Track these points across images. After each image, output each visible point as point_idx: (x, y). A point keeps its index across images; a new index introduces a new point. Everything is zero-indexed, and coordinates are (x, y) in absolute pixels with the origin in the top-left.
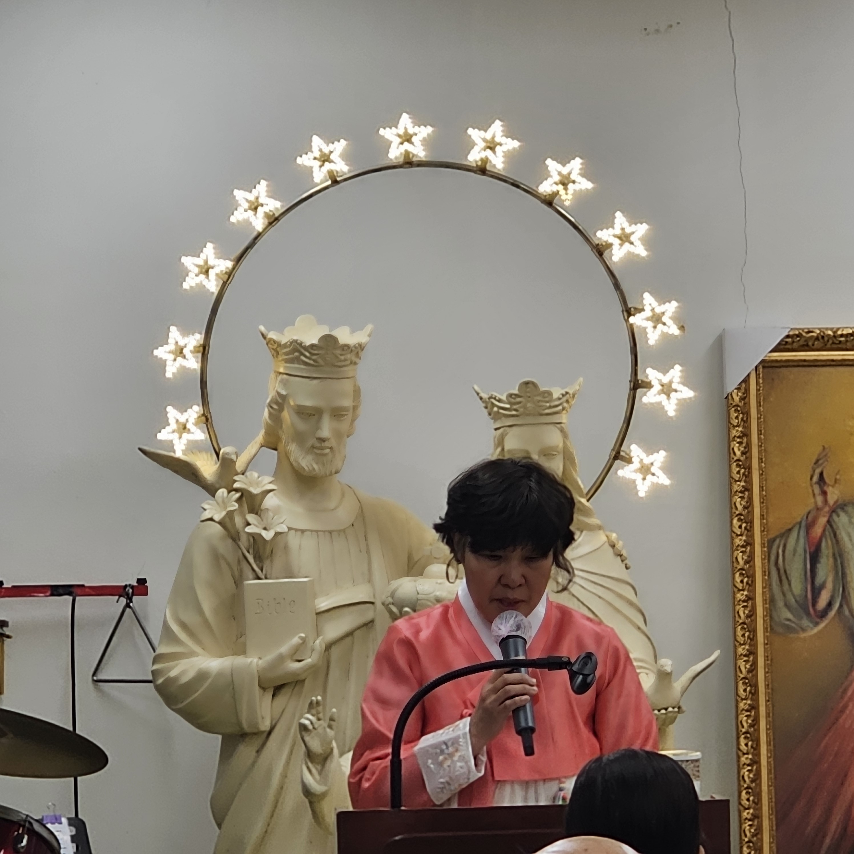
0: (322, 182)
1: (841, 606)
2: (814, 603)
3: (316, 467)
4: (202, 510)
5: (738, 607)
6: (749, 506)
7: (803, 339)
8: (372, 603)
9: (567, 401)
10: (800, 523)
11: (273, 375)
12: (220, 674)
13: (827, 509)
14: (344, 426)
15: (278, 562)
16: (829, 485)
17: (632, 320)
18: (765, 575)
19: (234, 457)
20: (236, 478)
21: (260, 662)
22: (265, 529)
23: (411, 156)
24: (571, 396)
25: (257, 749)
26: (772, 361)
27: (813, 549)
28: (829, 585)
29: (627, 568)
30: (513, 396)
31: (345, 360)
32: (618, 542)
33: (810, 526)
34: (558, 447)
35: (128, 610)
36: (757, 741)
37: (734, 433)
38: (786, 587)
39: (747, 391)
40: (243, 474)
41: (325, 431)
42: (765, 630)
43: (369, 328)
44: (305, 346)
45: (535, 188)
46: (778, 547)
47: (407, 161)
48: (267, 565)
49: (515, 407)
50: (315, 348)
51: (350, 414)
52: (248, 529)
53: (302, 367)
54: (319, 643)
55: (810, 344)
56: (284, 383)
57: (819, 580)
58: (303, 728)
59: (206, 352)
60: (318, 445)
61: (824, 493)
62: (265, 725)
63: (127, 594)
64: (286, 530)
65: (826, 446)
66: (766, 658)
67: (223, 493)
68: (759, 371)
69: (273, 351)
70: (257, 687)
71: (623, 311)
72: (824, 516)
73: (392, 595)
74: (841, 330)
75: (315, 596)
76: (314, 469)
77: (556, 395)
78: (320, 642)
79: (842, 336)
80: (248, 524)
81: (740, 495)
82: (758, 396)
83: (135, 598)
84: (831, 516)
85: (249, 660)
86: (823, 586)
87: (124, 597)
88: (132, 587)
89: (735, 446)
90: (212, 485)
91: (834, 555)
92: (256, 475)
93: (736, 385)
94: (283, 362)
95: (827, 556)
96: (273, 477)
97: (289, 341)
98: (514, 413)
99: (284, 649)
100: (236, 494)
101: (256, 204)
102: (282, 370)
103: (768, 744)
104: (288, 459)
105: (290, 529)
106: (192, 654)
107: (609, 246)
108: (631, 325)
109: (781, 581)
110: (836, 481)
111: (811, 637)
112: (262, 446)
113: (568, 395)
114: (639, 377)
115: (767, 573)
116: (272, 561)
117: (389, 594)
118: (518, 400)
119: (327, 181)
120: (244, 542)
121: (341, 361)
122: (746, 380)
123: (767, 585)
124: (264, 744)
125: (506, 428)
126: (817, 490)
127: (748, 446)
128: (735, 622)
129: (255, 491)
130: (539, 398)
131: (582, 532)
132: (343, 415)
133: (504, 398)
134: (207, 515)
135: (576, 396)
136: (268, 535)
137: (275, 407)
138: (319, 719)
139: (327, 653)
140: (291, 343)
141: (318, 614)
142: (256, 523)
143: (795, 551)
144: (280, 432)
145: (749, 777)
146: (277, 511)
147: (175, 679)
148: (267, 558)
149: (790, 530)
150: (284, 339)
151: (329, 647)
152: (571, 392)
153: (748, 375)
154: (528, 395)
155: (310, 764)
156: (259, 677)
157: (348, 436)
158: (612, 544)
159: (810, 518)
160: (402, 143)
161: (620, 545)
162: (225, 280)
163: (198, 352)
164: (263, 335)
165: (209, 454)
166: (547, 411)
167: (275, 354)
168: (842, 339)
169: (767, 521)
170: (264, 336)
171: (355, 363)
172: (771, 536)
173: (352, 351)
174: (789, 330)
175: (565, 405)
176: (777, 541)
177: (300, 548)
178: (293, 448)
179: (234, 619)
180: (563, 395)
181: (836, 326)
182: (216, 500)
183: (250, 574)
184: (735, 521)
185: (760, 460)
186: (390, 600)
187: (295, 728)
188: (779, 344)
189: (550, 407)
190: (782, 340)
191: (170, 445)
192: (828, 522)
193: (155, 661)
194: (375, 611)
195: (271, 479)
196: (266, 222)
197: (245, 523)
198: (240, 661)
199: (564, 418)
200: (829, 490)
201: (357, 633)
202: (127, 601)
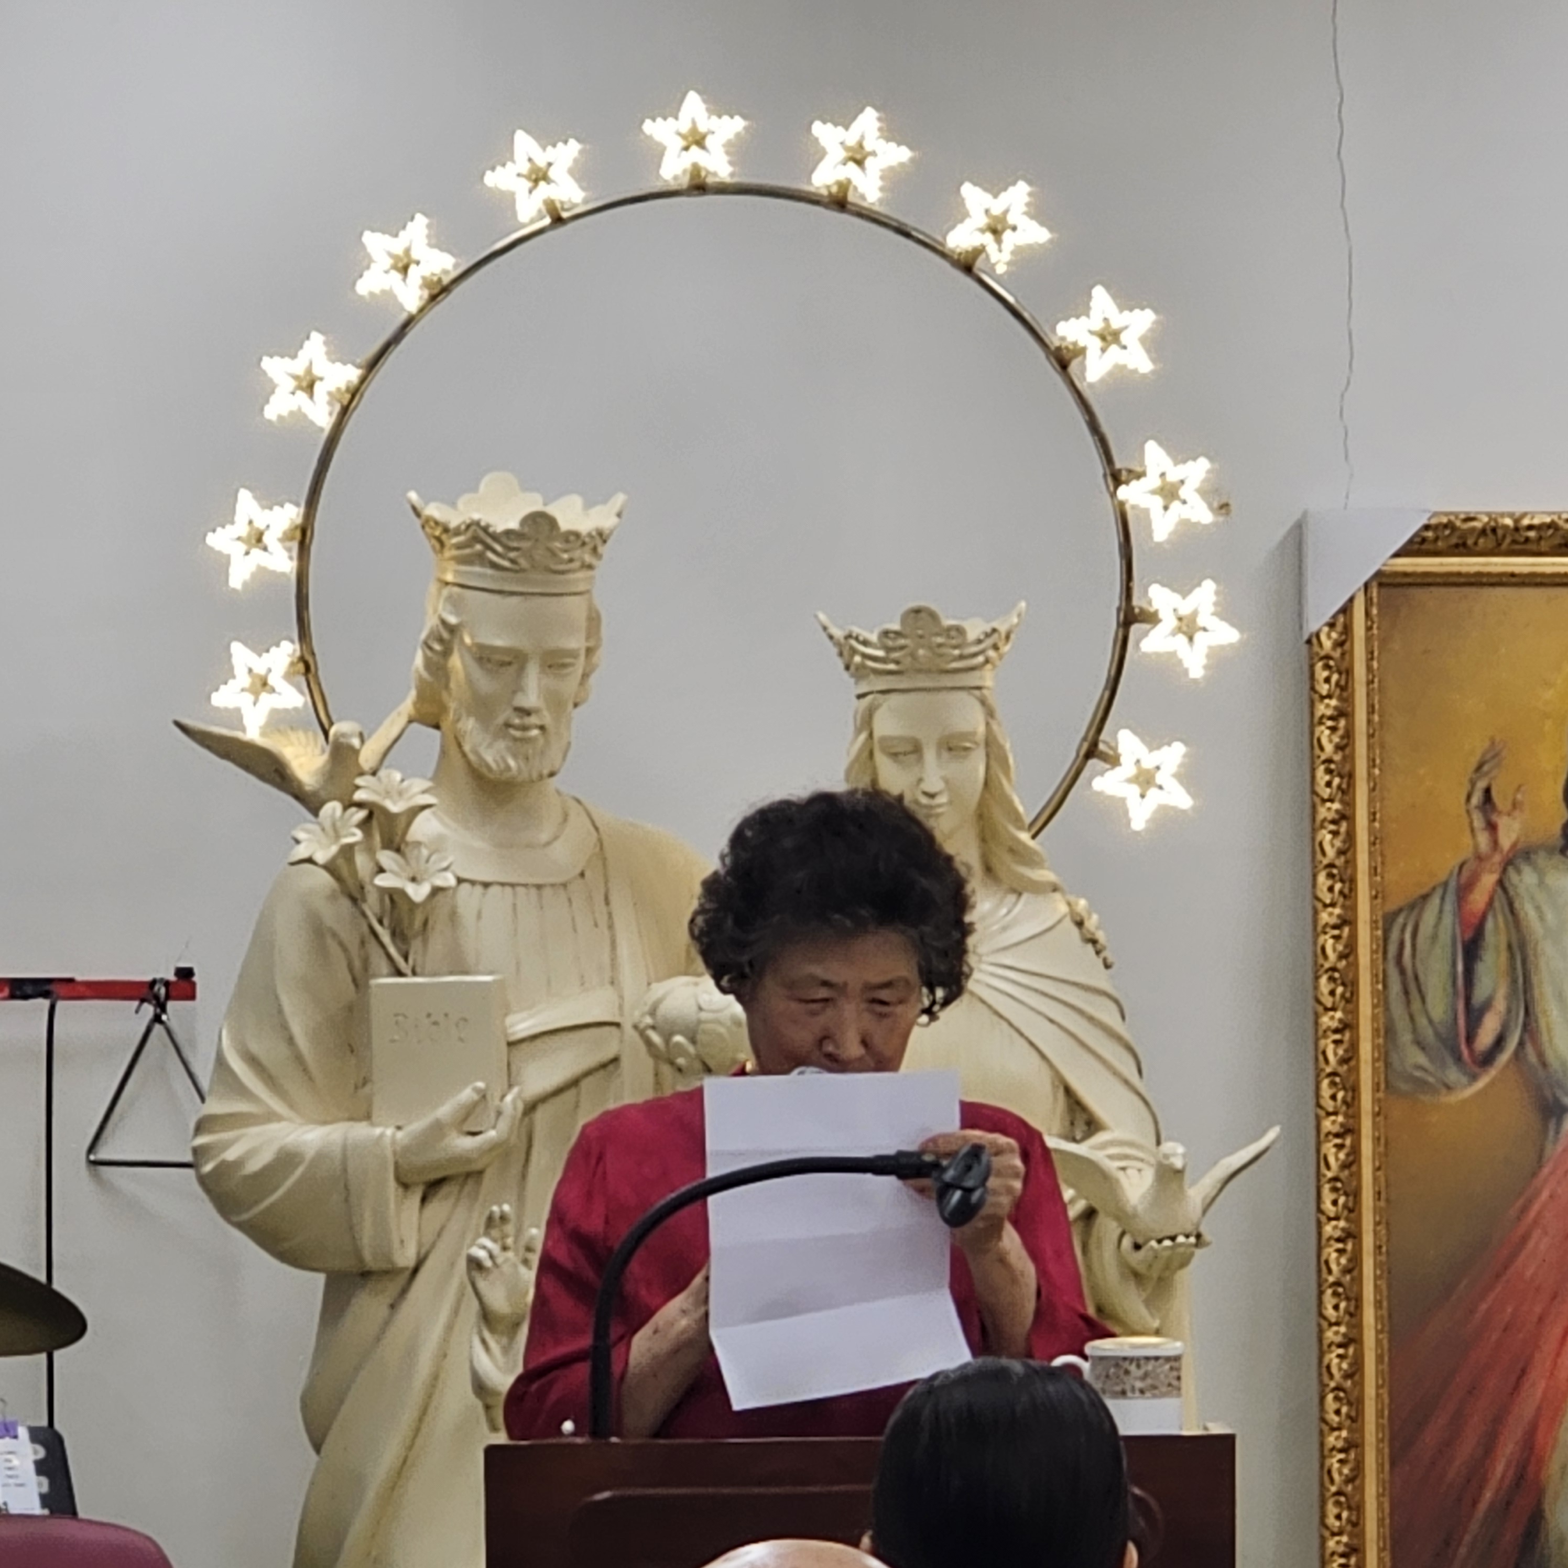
0: (532, 221)
1: (1521, 1044)
2: (1470, 1038)
3: (512, 763)
4: (293, 842)
5: (1322, 1043)
6: (1348, 849)
7: (1457, 533)
8: (617, 1025)
9: (995, 647)
10: (1445, 885)
11: (433, 587)
12: (321, 1156)
13: (1497, 858)
14: (569, 685)
15: (438, 942)
16: (1500, 813)
17: (1123, 492)
18: (1377, 982)
19: (356, 742)
20: (359, 781)
21: (400, 1135)
22: (413, 880)
23: (703, 174)
24: (1003, 635)
25: (389, 1301)
26: (1396, 574)
27: (1469, 935)
28: (1500, 1005)
29: (1107, 966)
30: (892, 635)
31: (571, 560)
32: (1090, 917)
33: (1464, 890)
34: (974, 734)
35: (158, 1028)
36: (1357, 1301)
37: (1322, 709)
38: (1416, 1005)
39: (1347, 630)
40: (374, 773)
41: (531, 698)
42: (1376, 1088)
43: (619, 499)
44: (495, 532)
45: (940, 238)
46: (1403, 930)
47: (696, 181)
48: (416, 946)
49: (895, 655)
50: (512, 537)
51: (580, 664)
52: (382, 881)
53: (489, 571)
54: (511, 1101)
55: (1470, 542)
56: (455, 604)
57: (1480, 994)
58: (475, 1264)
59: (307, 540)
60: (517, 721)
61: (1492, 827)
62: (406, 1257)
63: (156, 997)
64: (452, 882)
65: (1498, 739)
66: (1376, 1140)
67: (334, 810)
68: (1372, 593)
69: (434, 542)
70: (392, 1183)
71: (1105, 476)
72: (1492, 872)
73: (653, 1013)
74: (1529, 516)
75: (507, 1010)
76: (508, 768)
77: (972, 635)
78: (514, 1101)
79: (1530, 527)
80: (381, 870)
81: (1332, 827)
82: (1369, 639)
83: (171, 1005)
84: (1504, 871)
85: (378, 1131)
86: (1487, 1005)
87: (149, 1002)
88: (167, 984)
89: (1323, 733)
90: (315, 794)
91: (1510, 947)
92: (398, 776)
93: (1327, 618)
94: (452, 563)
95: (1497, 948)
96: (431, 779)
97: (464, 522)
98: (892, 667)
99: (445, 1111)
100: (357, 812)
101: (405, 261)
102: (449, 577)
103: (1378, 1304)
104: (460, 746)
105: (460, 881)
106: (271, 1117)
107: (1081, 352)
108: (1122, 504)
109: (1406, 992)
110: (1515, 805)
111: (1464, 1102)
112: (410, 721)
113: (996, 636)
114: (1136, 602)
115: (1381, 976)
116: (425, 942)
117: (646, 1008)
118: (902, 642)
119: (542, 218)
120: (371, 906)
121: (562, 562)
122: (1346, 609)
123: (1382, 1000)
124: (404, 1291)
125: (879, 696)
126: (1479, 821)
127: (1349, 735)
128: (1318, 1072)
129: (395, 807)
130: (940, 640)
131: (1020, 894)
132: (564, 666)
133: (874, 637)
134: (301, 852)
135: (1013, 636)
136: (418, 893)
137: (437, 647)
138: (505, 1248)
139: (527, 1119)
140: (468, 527)
141: (511, 1044)
142: (395, 867)
143: (1434, 937)
144: (445, 695)
145: (1340, 1369)
146: (438, 846)
147: (238, 1163)
148: (415, 937)
149: (1425, 897)
150: (455, 520)
151: (531, 1108)
152: (1003, 629)
153: (1351, 600)
154: (920, 632)
155: (487, 1335)
156: (396, 1164)
157: (576, 705)
158: (1078, 919)
159: (1466, 873)
160: (686, 148)
161: (1092, 922)
162: (345, 402)
163: (292, 539)
164: (414, 509)
165: (310, 734)
166: (955, 665)
167: (437, 546)
168: (1532, 534)
169: (1382, 877)
170: (417, 512)
171: (590, 567)
172: (1391, 906)
173: (584, 544)
174: (1428, 515)
175: (991, 653)
176: (1400, 920)
177: (479, 916)
178: (469, 724)
179: (352, 1051)
180: (988, 635)
181: (1518, 509)
182: (319, 824)
183: (384, 966)
184: (1322, 878)
185: (1372, 763)
186: (648, 1020)
187: (462, 1264)
188: (1411, 541)
189: (961, 657)
190: (1416, 535)
191: (235, 716)
192: (1501, 883)
193: (200, 1128)
194: (621, 1041)
195: (427, 784)
196: (426, 294)
197: (376, 869)
198: (360, 1131)
199: (987, 678)
200: (1503, 822)
201: (584, 1084)
202: (155, 1010)
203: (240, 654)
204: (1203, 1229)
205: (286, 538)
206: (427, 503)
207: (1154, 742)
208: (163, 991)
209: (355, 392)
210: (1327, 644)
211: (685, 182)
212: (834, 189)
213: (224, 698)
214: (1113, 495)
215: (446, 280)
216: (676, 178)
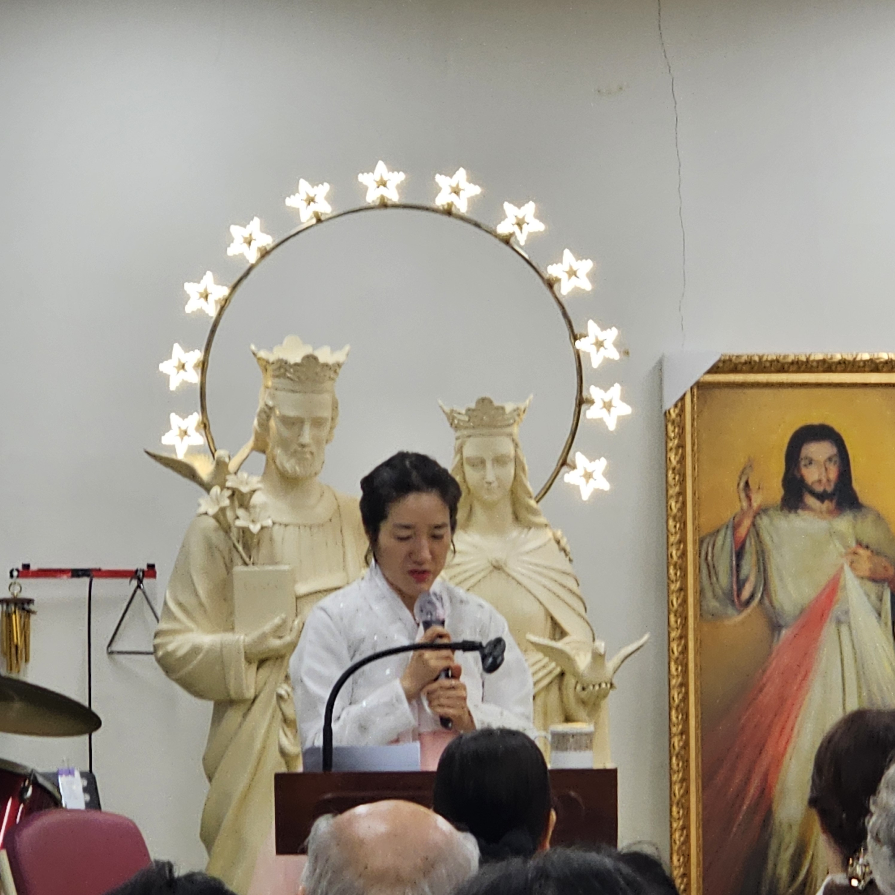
0: (308, 221)
1: (762, 596)
2: (739, 595)
3: (297, 468)
5: (671, 597)
6: (683, 509)
7: (733, 363)
9: (519, 415)
10: (727, 525)
11: (262, 389)
12: (211, 649)
13: (751, 512)
15: (264, 550)
16: (753, 492)
17: (578, 344)
19: (227, 460)
20: (228, 478)
21: (247, 638)
23: (386, 199)
24: (522, 410)
26: (706, 382)
27: (738, 547)
28: (752, 579)
29: (570, 560)
30: (471, 411)
31: (324, 376)
32: (563, 539)
33: (735, 527)
34: (509, 455)
35: (139, 591)
36: (686, 714)
37: (671, 444)
38: (714, 580)
39: (683, 408)
40: (235, 474)
41: (306, 438)
42: (696, 617)
43: (347, 348)
44: (290, 364)
45: (493, 228)
46: (708, 546)
47: (383, 203)
48: (254, 553)
49: (473, 419)
50: (298, 366)
51: (329, 424)
53: (287, 382)
55: (739, 367)
56: (272, 397)
57: (743, 574)
58: (280, 697)
59: (205, 367)
60: (300, 450)
61: (749, 498)
62: (250, 694)
63: (138, 577)
64: (271, 524)
66: (695, 641)
67: (217, 490)
68: (694, 391)
69: (263, 368)
70: (243, 659)
71: (570, 336)
72: (749, 519)
74: (766, 356)
75: (295, 582)
76: (295, 471)
77: (508, 410)
78: (298, 624)
79: (767, 361)
81: (676, 498)
82: (692, 413)
83: (145, 581)
84: (755, 517)
85: (237, 637)
86: (746, 580)
87: (135, 579)
88: (143, 572)
90: (208, 484)
91: (757, 552)
92: (246, 475)
93: (673, 403)
94: (271, 378)
95: (751, 554)
96: (262, 476)
97: (276, 359)
99: (267, 627)
100: (227, 491)
101: (250, 239)
102: (270, 385)
103: (696, 716)
104: (275, 462)
106: (188, 630)
107: (558, 280)
108: (577, 350)
109: (710, 575)
110: (759, 488)
111: (735, 624)
112: (252, 450)
113: (519, 411)
114: (584, 395)
115: (698, 566)
116: (258, 550)
118: (476, 413)
119: (312, 220)
121: (321, 377)
122: (683, 399)
123: (698, 578)
124: (249, 709)
125: (465, 438)
126: (743, 495)
127: (683, 456)
128: (669, 611)
129: (244, 490)
130: (493, 412)
131: (530, 528)
132: (321, 424)
133: (464, 412)
135: (527, 411)
136: (255, 528)
137: (263, 416)
140: (278, 361)
141: (297, 598)
143: (722, 549)
144: (267, 439)
145: (679, 745)
147: (174, 651)
148: (254, 548)
149: (718, 531)
150: (272, 358)
153: (684, 395)
154: (484, 409)
155: (286, 729)
156: (245, 651)
158: (557, 540)
159: (737, 519)
160: (378, 187)
161: (564, 542)
162: (222, 305)
163: (198, 366)
165: (206, 455)
166: (500, 424)
167: (264, 370)
169: (698, 521)
170: (254, 354)
172: (703, 534)
173: (330, 369)
174: (719, 356)
175: (517, 418)
176: (707, 540)
180: (515, 410)
181: (761, 354)
182: (210, 497)
183: (240, 562)
184: (671, 521)
185: (694, 469)
187: (275, 697)
188: (712, 367)
189: (503, 420)
190: (715, 364)
192: (754, 524)
193: (156, 635)
195: (259, 479)
196: (259, 254)
198: (229, 637)
199: (515, 430)
200: (754, 496)
202: (138, 583)
203: (174, 418)
204: (615, 681)
205: (196, 366)
206: (259, 350)
207: (592, 458)
208: (141, 574)
209: (227, 300)
210: (673, 415)
211: (377, 203)
212: (446, 207)
213: (168, 439)
214: (574, 345)
215: (268, 248)
216: (373, 201)
